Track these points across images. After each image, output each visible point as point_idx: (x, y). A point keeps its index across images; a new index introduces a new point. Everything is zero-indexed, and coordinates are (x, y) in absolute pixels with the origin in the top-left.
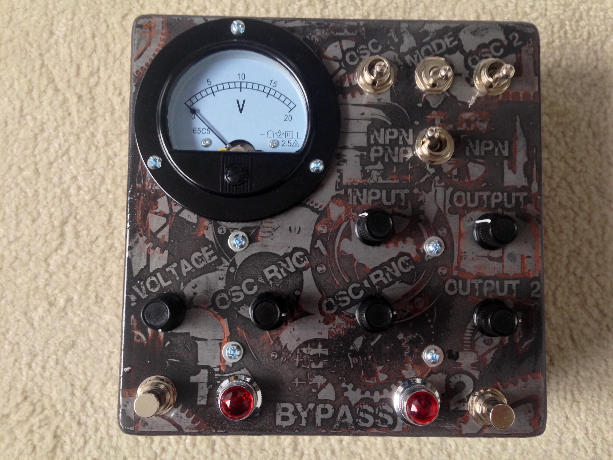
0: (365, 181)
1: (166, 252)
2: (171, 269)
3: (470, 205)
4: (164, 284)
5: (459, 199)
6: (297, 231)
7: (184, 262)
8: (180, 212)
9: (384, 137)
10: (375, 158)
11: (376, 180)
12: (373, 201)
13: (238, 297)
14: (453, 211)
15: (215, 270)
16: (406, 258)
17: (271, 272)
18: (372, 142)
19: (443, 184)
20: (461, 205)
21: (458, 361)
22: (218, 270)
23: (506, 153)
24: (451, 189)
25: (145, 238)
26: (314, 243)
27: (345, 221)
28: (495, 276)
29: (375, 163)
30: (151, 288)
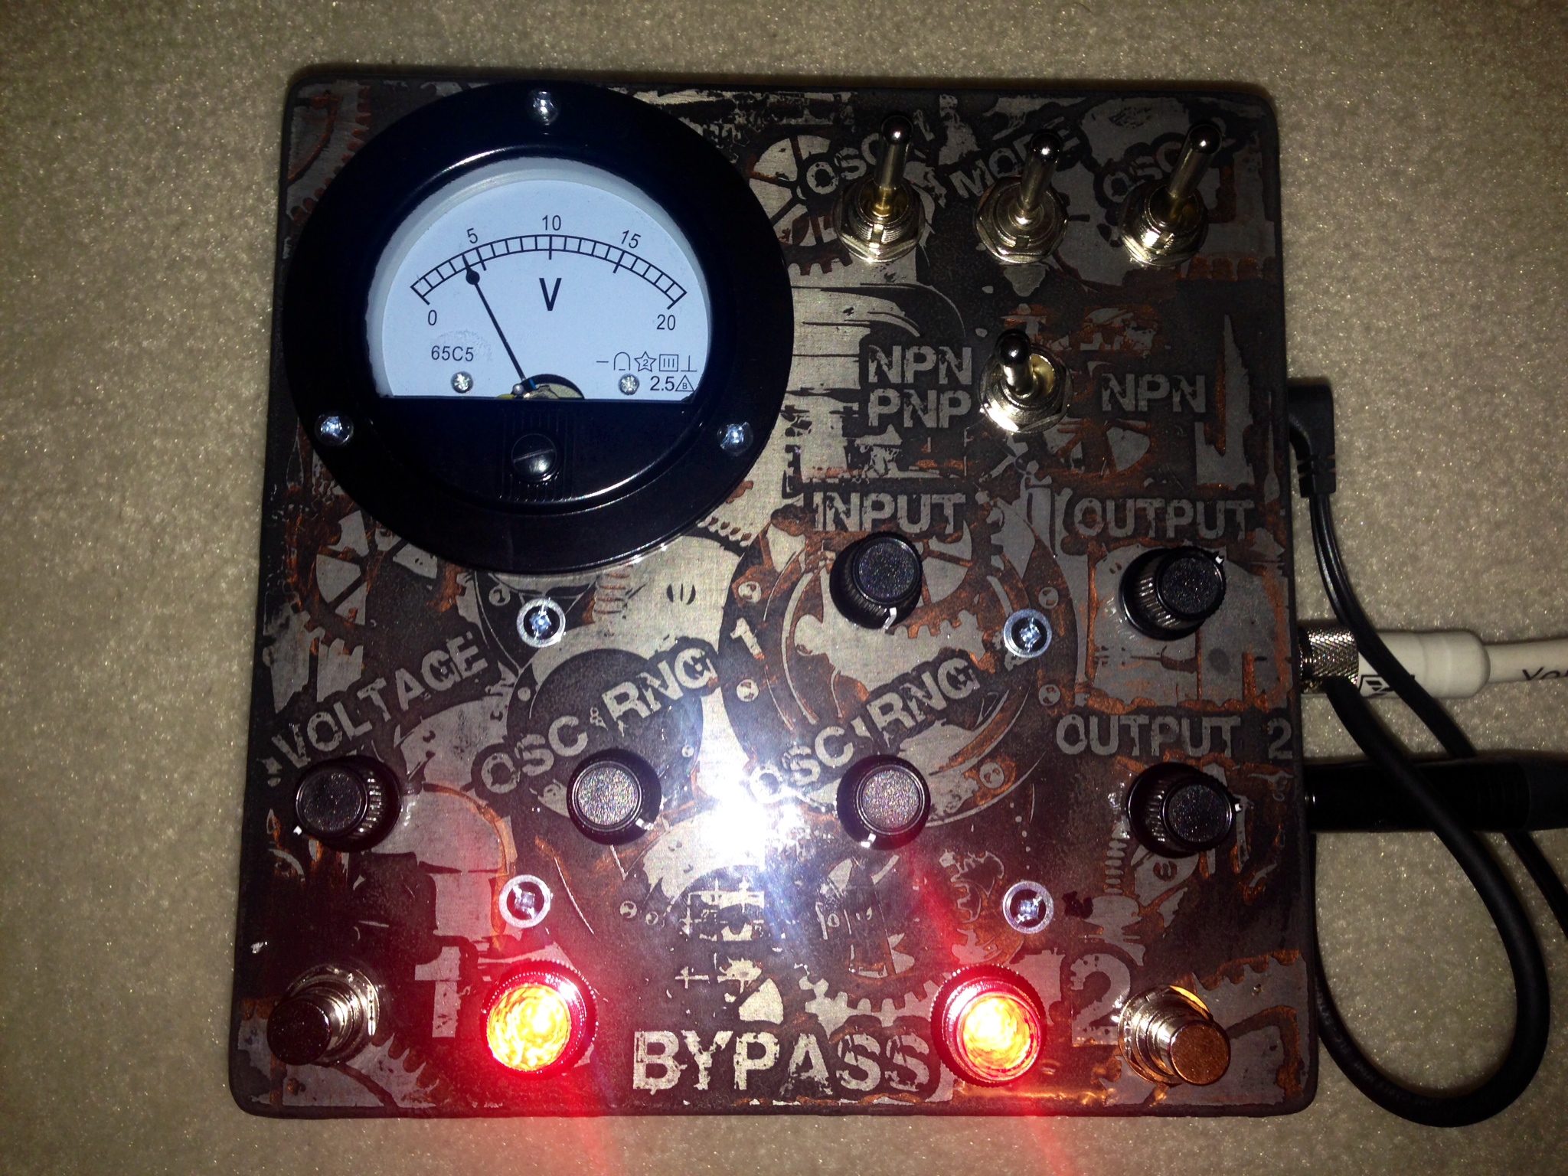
0: (855, 472)
1: (359, 651)
2: (370, 693)
3: (1115, 532)
4: (351, 731)
5: (1088, 516)
6: (687, 596)
7: (403, 676)
8: (396, 549)
9: (902, 366)
10: (881, 416)
11: (882, 471)
12: (875, 522)
13: (539, 762)
14: (1075, 546)
15: (479, 696)
16: (960, 663)
17: (622, 698)
18: (873, 378)
19: (1048, 480)
20: (1093, 532)
21: (1090, 920)
22: (489, 694)
23: (1199, 405)
24: (1067, 493)
25: (305, 617)
26: (728, 625)
27: (807, 571)
28: (1179, 706)
29: (880, 430)
30: (318, 741)
